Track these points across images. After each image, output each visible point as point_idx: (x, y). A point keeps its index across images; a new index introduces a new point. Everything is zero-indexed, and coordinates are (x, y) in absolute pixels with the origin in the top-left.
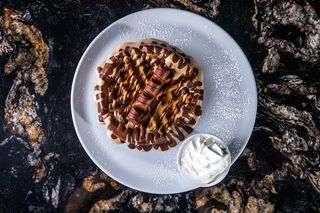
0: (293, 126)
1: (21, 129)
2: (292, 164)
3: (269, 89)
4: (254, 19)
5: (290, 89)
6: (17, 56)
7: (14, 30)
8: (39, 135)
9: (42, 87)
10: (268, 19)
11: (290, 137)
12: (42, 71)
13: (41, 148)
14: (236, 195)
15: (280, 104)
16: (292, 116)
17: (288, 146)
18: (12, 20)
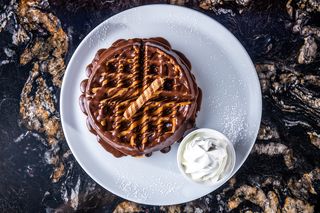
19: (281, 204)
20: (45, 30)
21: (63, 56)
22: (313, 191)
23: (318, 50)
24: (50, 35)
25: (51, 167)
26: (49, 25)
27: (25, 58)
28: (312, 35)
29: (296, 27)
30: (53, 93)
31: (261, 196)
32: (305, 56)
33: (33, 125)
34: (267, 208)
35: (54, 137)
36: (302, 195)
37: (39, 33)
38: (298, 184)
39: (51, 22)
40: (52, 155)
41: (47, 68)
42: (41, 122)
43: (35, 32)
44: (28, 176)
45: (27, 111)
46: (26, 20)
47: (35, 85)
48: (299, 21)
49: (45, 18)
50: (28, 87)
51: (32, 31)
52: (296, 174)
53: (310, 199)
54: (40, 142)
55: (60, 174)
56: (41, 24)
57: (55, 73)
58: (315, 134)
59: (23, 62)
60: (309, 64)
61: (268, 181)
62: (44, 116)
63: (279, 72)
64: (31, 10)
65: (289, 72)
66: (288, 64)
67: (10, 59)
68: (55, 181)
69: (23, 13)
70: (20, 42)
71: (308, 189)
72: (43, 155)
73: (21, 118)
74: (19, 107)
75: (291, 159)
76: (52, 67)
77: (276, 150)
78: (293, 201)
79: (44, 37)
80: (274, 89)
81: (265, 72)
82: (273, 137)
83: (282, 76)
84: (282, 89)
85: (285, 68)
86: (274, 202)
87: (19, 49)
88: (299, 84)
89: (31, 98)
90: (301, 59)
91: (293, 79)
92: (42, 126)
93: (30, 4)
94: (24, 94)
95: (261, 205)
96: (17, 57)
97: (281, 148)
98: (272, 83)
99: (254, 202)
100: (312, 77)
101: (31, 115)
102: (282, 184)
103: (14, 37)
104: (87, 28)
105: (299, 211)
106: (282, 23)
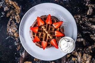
19: (82, 55)
20: (13, 7)
21: (19, 14)
22: (91, 51)
23: (93, 11)
24: (15, 8)
25: (17, 46)
26: (14, 5)
27: (8, 15)
28: (91, 6)
29: (87, 4)
30: (16, 25)
31: (76, 53)
32: (89, 13)
33: (11, 34)
34: (78, 56)
35: (17, 37)
36: (88, 53)
37: (11, 8)
38: (87, 50)
40: (17, 42)
41: (14, 18)
42: (13, 33)
43: (10, 7)
44: (11, 49)
45: (9, 30)
46: (8, 4)
47: (11, 23)
48: (88, 2)
50: (9, 23)
52: (87, 47)
53: (90, 54)
54: (13, 39)
55: (19, 48)
56: (12, 5)
57: (17, 19)
58: (92, 35)
59: (7, 16)
61: (78, 49)
63: (81, 17)
64: (9, 1)
65: (85, 18)
66: (84, 15)
67: (3, 15)
68: (18, 50)
69: (7, 2)
70: (6, 10)
71: (90, 51)
72: (14, 43)
73: (7, 32)
74: (7, 29)
75: (85, 42)
76: (16, 17)
77: (81, 40)
78: (85, 54)
79: (13, 9)
80: (80, 22)
81: (78, 17)
82: (80, 37)
83: (82, 19)
84: (82, 22)
85: (83, 16)
86: (80, 55)
87: (6, 12)
88: (87, 21)
89: (10, 27)
90: (88, 14)
91: (86, 19)
92: (14, 35)
94: (8, 25)
95: (77, 56)
96: (6, 15)
97: (82, 40)
98: (79, 21)
99: (74, 55)
100: (91, 19)
101: (10, 31)
102: (82, 50)
103: (4, 9)
104: (25, 5)
105: (87, 57)
106: (82, 3)
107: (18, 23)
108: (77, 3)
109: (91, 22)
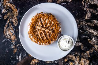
0: (95, 36)
1: (9, 37)
2: (95, 48)
3: (88, 24)
4: (83, 2)
5: (94, 24)
6: (8, 13)
7: (7, 6)
8: (15, 38)
9: (16, 23)
10: (87, 2)
11: (94, 39)
12: (16, 18)
13: (15, 43)
14: (77, 58)
15: (91, 29)
16: (95, 33)
17: (94, 42)
18: (7, 2)
19: (80, 60)
20: (11, 9)
21: (16, 17)
22: (89, 56)
23: (91, 15)
24: (13, 10)
25: (13, 49)
28: (90, 11)
30: (13, 28)
31: (74, 58)
32: (88, 17)
33: (8, 37)
34: (76, 61)
35: (14, 40)
36: (86, 57)
37: (9, 10)
38: (85, 54)
39: (13, 7)
40: (13, 45)
44: (7, 52)
45: (6, 33)
46: (6, 6)
47: (8, 25)
48: (86, 7)
49: (11, 6)
50: (6, 26)
51: (8, 9)
52: (85, 51)
53: (88, 59)
54: (10, 42)
55: (15, 51)
57: (14, 22)
58: (90, 40)
59: (5, 18)
60: (89, 19)
61: (76, 53)
62: (11, 34)
64: (7, 3)
65: (83, 22)
66: (83, 19)
67: (1, 17)
68: (14, 53)
69: (5, 4)
70: (4, 13)
72: (11, 46)
73: (4, 35)
74: (4, 32)
75: (83, 47)
76: (13, 20)
77: (79, 44)
78: (83, 59)
79: (11, 11)
83: (81, 23)
84: (81, 27)
85: (82, 21)
86: (78, 60)
87: (4, 15)
88: (86, 25)
89: (7, 29)
90: (86, 18)
91: (84, 24)
92: (10, 37)
93: (7, 1)
94: (5, 28)
95: (74, 60)
96: (3, 17)
97: (80, 44)
99: (72, 59)
101: (7, 34)
102: (80, 54)
103: (2, 11)
104: (23, 8)
105: (85, 62)
106: (81, 7)
107: (16, 26)
108: (76, 7)
109: (89, 26)
